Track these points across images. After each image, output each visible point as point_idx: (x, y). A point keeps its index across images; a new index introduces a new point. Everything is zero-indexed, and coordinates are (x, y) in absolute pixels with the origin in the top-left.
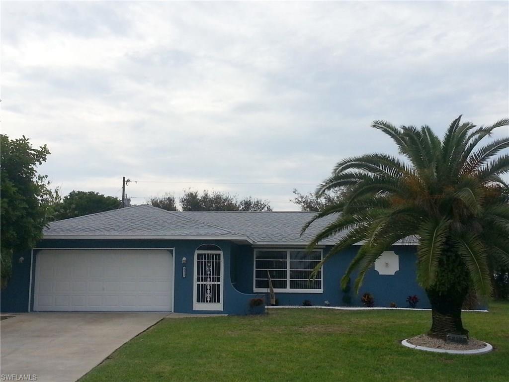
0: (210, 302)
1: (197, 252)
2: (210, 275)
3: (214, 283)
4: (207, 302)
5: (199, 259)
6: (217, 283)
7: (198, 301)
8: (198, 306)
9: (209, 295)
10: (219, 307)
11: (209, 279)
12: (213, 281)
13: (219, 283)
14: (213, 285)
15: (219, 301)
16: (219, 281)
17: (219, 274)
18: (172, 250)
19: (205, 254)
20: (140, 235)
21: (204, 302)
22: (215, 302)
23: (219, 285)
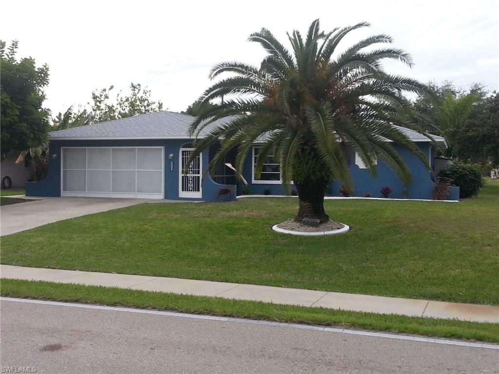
0: (192, 191)
1: (182, 149)
2: (192, 168)
3: (195, 175)
4: (190, 191)
5: (183, 155)
6: (197, 175)
7: (183, 190)
8: (183, 194)
9: (191, 185)
10: (198, 195)
11: (191, 172)
12: (194, 174)
13: (199, 175)
14: (194, 177)
15: (199, 191)
16: (199, 173)
17: (199, 168)
18: (161, 149)
19: (188, 151)
20: (135, 136)
21: (187, 191)
22: (196, 191)
23: (199, 177)
